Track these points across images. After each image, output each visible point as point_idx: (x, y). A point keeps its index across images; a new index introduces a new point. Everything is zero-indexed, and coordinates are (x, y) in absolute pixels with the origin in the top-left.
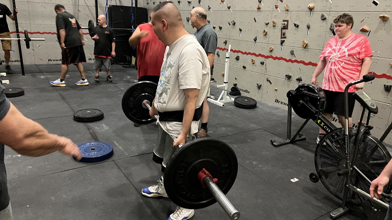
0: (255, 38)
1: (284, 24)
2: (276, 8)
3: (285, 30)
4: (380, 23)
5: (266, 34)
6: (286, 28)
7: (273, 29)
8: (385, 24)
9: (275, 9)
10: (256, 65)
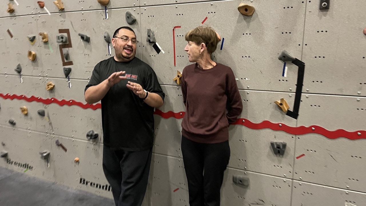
0: (18, 68)
1: (62, 38)
2: (42, 7)
3: (67, 49)
4: (238, 22)
5: (34, 59)
6: (68, 44)
7: (45, 47)
8: (248, 22)
9: (39, 10)
10: (31, 118)
